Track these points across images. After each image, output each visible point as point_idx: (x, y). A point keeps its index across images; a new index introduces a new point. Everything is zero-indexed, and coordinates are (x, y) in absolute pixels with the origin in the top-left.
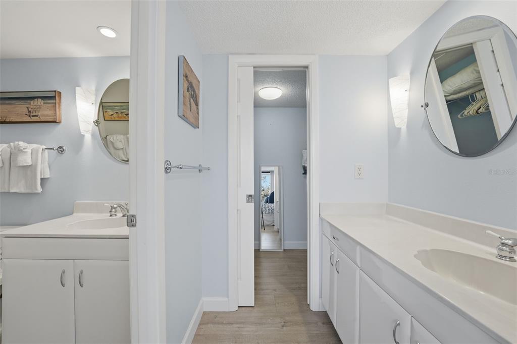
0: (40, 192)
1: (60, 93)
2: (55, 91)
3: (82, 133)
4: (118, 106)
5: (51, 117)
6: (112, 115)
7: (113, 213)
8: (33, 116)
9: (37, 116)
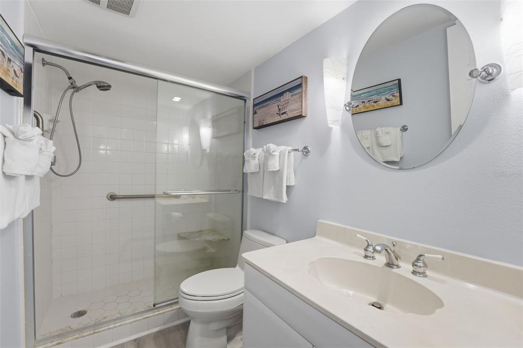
0: (285, 202)
1: (306, 78)
2: (302, 77)
3: (329, 126)
4: (365, 93)
5: (297, 111)
6: (358, 106)
7: (369, 254)
8: (282, 114)
9: (285, 113)
